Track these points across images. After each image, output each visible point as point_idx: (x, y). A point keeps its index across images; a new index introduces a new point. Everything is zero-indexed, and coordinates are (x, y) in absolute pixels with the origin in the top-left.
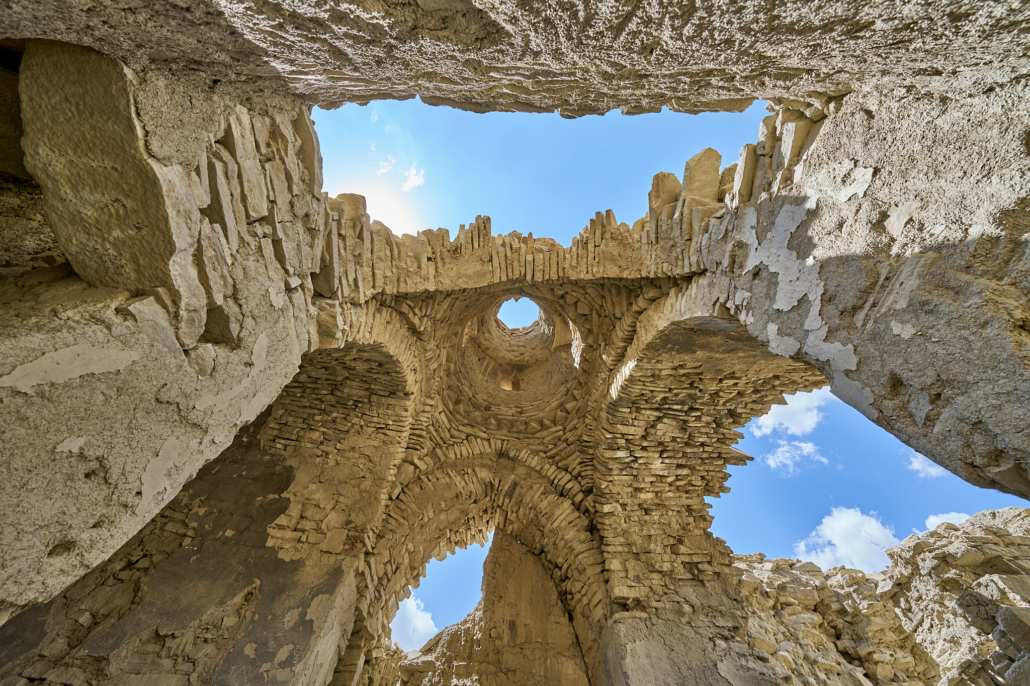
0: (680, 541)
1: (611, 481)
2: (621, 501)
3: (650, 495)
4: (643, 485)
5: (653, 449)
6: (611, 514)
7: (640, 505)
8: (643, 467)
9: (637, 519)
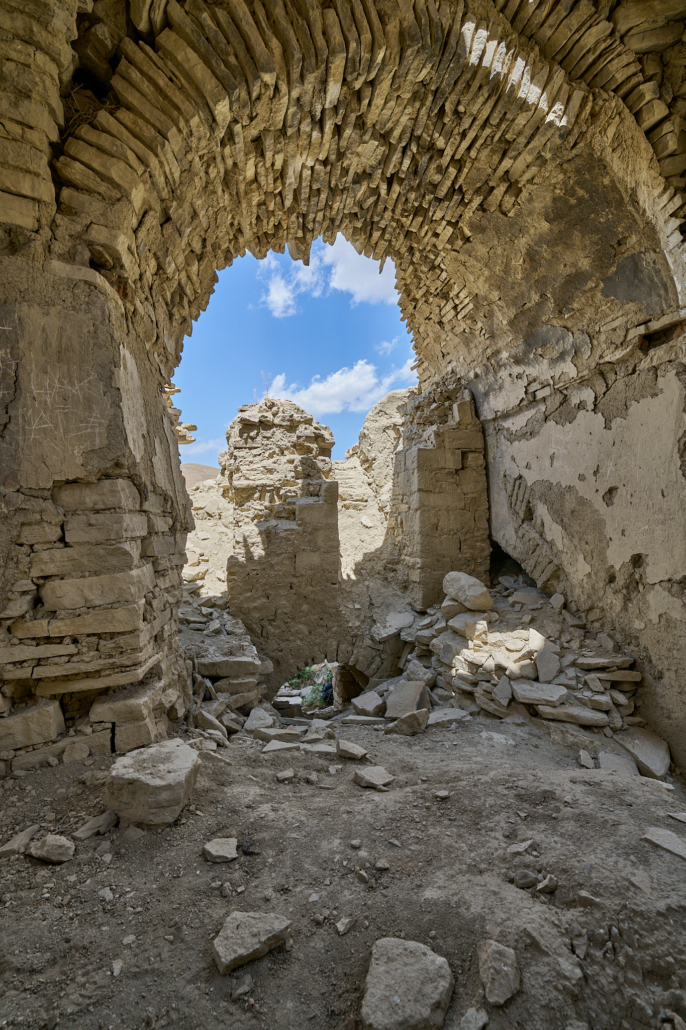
0: (200, 258)
1: (277, 89)
2: (238, 128)
3: (250, 173)
4: (269, 155)
5: (334, 147)
6: (212, 122)
7: (235, 164)
8: (303, 142)
9: (212, 175)
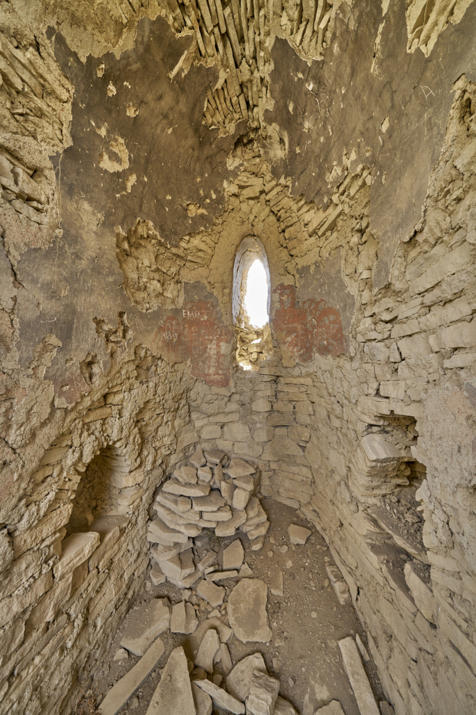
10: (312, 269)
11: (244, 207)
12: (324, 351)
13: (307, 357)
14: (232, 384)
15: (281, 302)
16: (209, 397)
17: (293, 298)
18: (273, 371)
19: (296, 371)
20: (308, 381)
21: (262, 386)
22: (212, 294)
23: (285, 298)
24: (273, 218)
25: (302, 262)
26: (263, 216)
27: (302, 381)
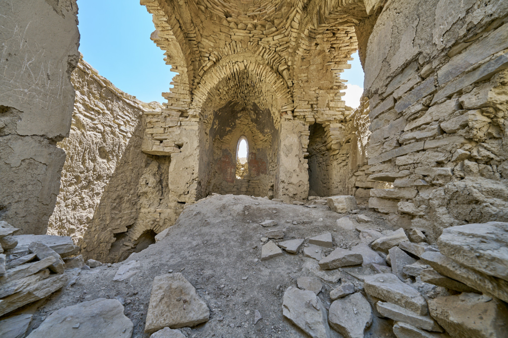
10: (261, 150)
11: (242, 126)
12: (262, 173)
13: (258, 174)
14: (235, 182)
15: (252, 157)
16: (227, 186)
17: (255, 157)
18: (248, 178)
19: (255, 179)
20: (258, 181)
21: (244, 183)
22: (230, 153)
23: (253, 156)
24: (250, 132)
25: (258, 147)
26: (247, 130)
27: (257, 181)
